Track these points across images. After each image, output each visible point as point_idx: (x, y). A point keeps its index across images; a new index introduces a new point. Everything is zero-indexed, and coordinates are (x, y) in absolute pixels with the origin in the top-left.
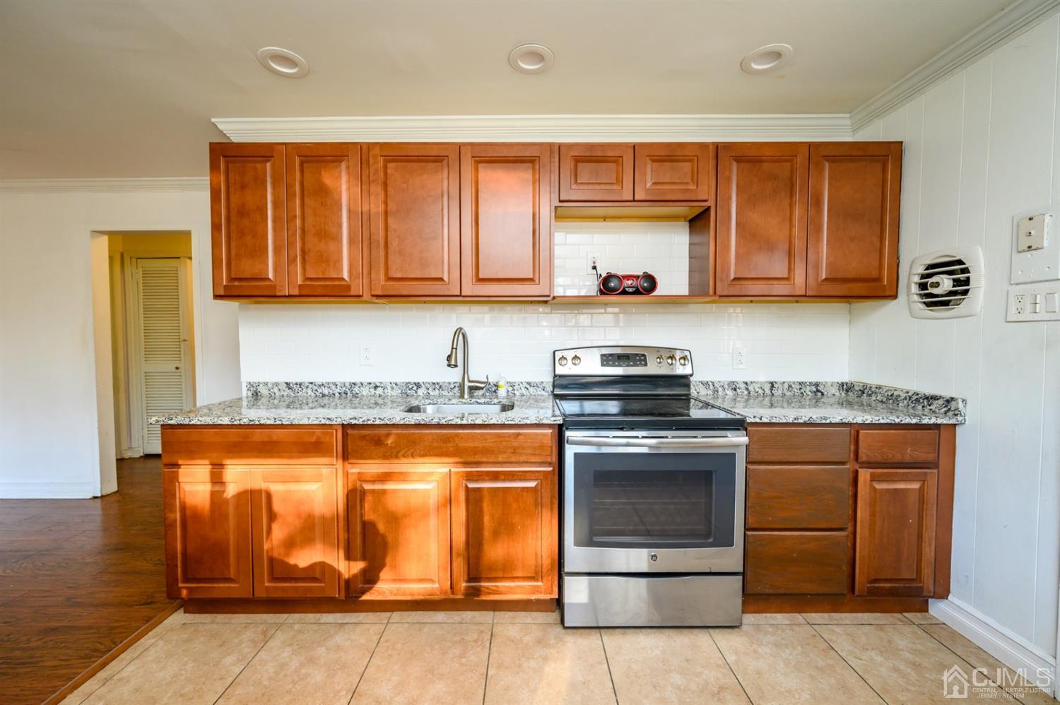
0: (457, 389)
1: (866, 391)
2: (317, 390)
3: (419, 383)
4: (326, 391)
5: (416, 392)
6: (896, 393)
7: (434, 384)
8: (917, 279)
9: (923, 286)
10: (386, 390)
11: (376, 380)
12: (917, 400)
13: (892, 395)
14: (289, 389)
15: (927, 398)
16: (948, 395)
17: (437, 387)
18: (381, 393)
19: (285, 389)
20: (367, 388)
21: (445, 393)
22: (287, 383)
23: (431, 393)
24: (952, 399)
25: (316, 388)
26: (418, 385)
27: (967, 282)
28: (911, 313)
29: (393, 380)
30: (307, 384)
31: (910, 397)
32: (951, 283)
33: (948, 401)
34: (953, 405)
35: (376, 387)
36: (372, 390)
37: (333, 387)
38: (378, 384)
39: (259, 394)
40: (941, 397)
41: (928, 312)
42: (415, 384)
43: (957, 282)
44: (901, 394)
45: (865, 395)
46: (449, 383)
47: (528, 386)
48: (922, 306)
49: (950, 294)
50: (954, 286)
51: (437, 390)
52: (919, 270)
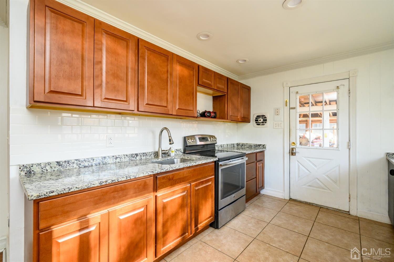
0: (153, 155)
1: (243, 145)
2: (80, 164)
3: (137, 154)
4: (86, 164)
5: (136, 158)
6: (251, 145)
7: (144, 153)
8: (255, 119)
9: (256, 120)
10: (122, 159)
11: (116, 154)
12: (256, 146)
13: (250, 145)
14: (59, 165)
15: (259, 145)
16: (263, 144)
17: (145, 155)
18: (119, 161)
19: (56, 166)
20: (112, 159)
21: (148, 157)
22: (57, 162)
23: (142, 158)
24: (264, 145)
25: (80, 162)
26: (137, 155)
27: (266, 120)
28: (254, 126)
29: (125, 154)
30: (73, 161)
31: (255, 145)
32: (262, 120)
33: (263, 145)
34: (264, 146)
35: (117, 158)
36: (114, 160)
37: (92, 161)
38: (118, 156)
39: (32, 172)
41: (258, 126)
42: (135, 154)
43: (264, 120)
44: (253, 145)
45: (243, 146)
46: (150, 153)
47: (176, 151)
48: (256, 125)
49: (262, 122)
50: (263, 121)
51: (145, 156)
52: (255, 117)
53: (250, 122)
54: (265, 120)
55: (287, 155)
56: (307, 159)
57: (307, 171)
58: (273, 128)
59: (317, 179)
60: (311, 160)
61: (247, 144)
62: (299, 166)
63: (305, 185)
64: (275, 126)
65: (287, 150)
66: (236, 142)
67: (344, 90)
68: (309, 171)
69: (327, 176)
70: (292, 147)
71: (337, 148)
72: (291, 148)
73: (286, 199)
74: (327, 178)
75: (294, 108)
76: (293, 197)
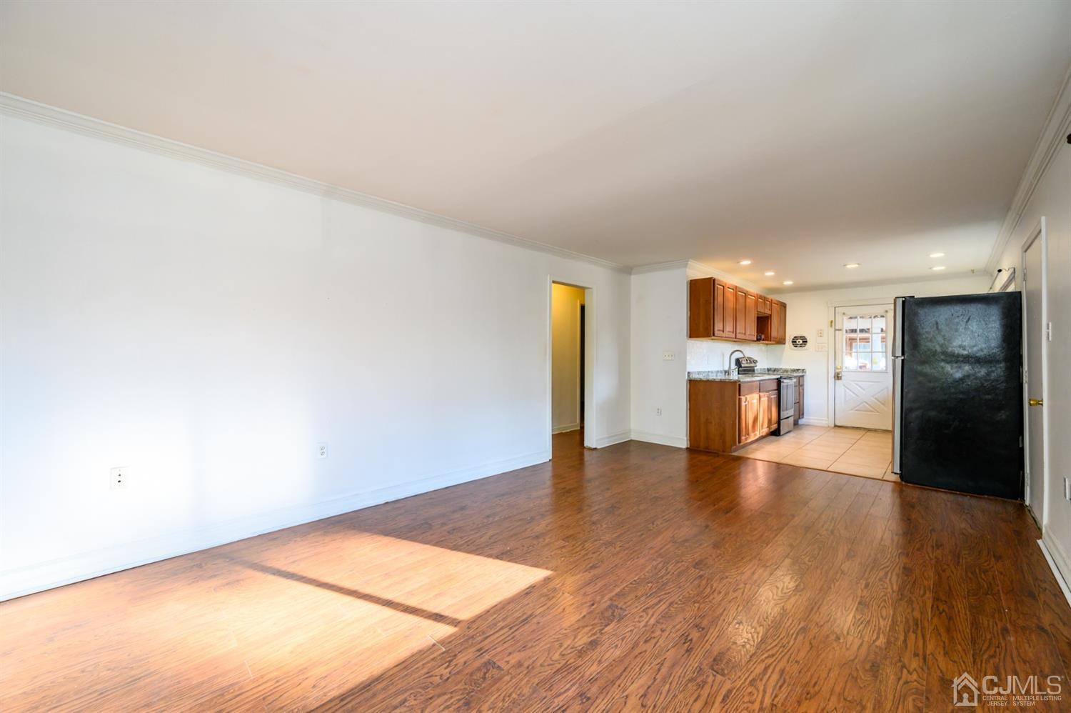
1: (775, 369)
8: (791, 340)
12: (793, 370)
15: (797, 369)
16: (803, 368)
28: (790, 348)
34: (804, 370)
40: (800, 369)
44: (787, 369)
52: (793, 338)
53: (784, 344)
54: (805, 342)
55: (832, 380)
56: (854, 383)
57: (854, 396)
58: (815, 350)
60: (859, 383)
61: (781, 369)
62: (845, 391)
63: (852, 410)
65: (832, 374)
66: (766, 367)
68: (857, 395)
69: (876, 399)
70: (837, 371)
73: (831, 425)
74: (876, 401)
75: (840, 330)
76: (838, 424)
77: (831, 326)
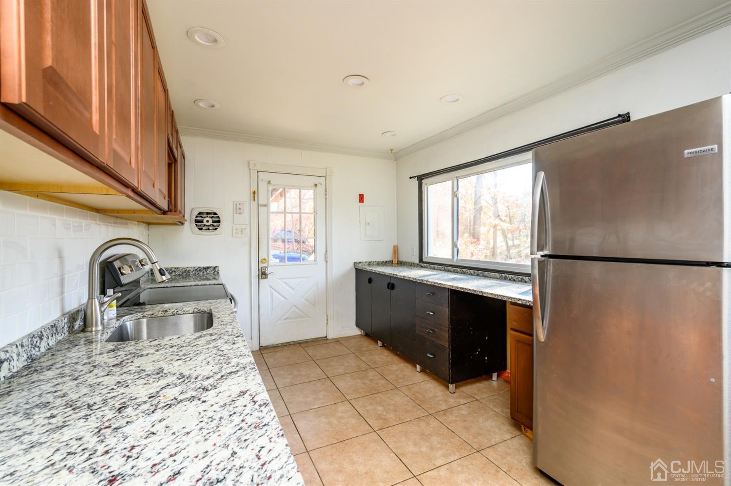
0: (66, 326)
3: (41, 332)
6: (188, 269)
7: (52, 326)
8: (194, 218)
9: (196, 221)
10: (12, 363)
12: (200, 270)
13: (186, 271)
15: (205, 268)
16: (214, 265)
17: (54, 330)
18: (7, 373)
21: (59, 337)
23: (51, 343)
24: (216, 267)
26: (40, 336)
27: (219, 222)
28: (192, 232)
29: (19, 339)
31: (196, 270)
32: (211, 221)
33: (214, 268)
34: (217, 269)
40: (211, 267)
41: (200, 232)
42: (38, 335)
43: (214, 221)
44: (191, 269)
46: (61, 320)
48: (197, 230)
49: (210, 225)
50: (213, 223)
51: (54, 336)
53: (183, 224)
54: (216, 222)
55: (255, 280)
56: (283, 282)
57: (282, 299)
58: (233, 235)
59: (295, 306)
60: (285, 280)
61: (178, 268)
62: (272, 294)
63: (280, 319)
64: (234, 234)
65: (255, 272)
67: (321, 189)
68: (284, 298)
69: (306, 299)
70: (261, 265)
71: (315, 261)
72: (260, 267)
73: (255, 350)
74: (306, 302)
75: (265, 206)
76: (264, 344)
77: (254, 200)
